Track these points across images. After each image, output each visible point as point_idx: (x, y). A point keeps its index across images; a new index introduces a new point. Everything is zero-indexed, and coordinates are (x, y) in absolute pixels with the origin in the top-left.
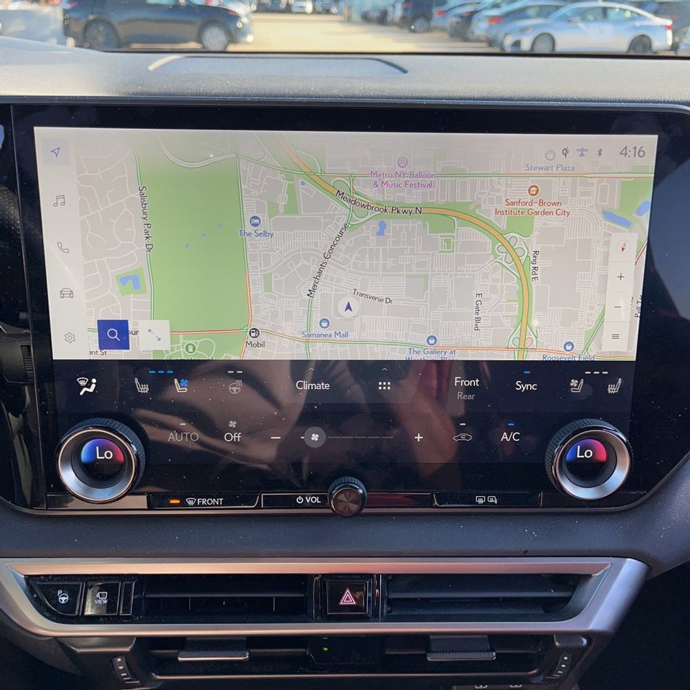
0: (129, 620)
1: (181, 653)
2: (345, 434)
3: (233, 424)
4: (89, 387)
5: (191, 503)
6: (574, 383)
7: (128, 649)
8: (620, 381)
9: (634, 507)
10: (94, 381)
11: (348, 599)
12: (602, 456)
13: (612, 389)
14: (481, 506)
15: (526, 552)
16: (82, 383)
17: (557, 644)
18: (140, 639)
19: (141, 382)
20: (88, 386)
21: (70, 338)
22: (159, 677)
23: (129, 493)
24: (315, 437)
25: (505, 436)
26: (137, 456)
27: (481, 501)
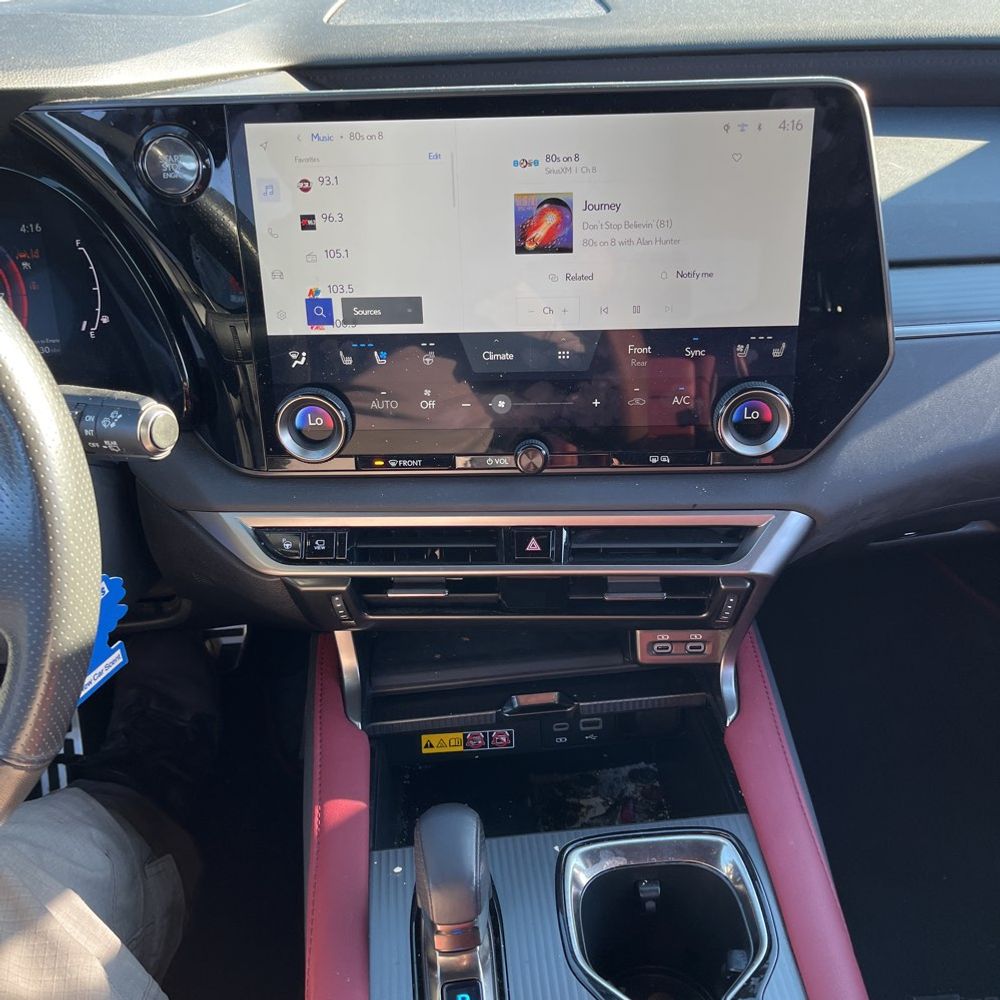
0: (345, 563)
1: (390, 590)
2: (529, 401)
3: (427, 393)
4: (300, 360)
5: (393, 464)
6: (740, 348)
7: (344, 588)
8: (784, 345)
9: (800, 465)
10: (304, 354)
11: (533, 545)
12: (768, 416)
13: (777, 353)
14: (655, 465)
15: (695, 505)
16: (294, 356)
17: (723, 587)
18: (354, 579)
19: (346, 355)
20: (299, 358)
21: (282, 315)
22: (371, 617)
23: (337, 455)
24: (502, 404)
25: (676, 400)
26: (346, 423)
27: (654, 461)
